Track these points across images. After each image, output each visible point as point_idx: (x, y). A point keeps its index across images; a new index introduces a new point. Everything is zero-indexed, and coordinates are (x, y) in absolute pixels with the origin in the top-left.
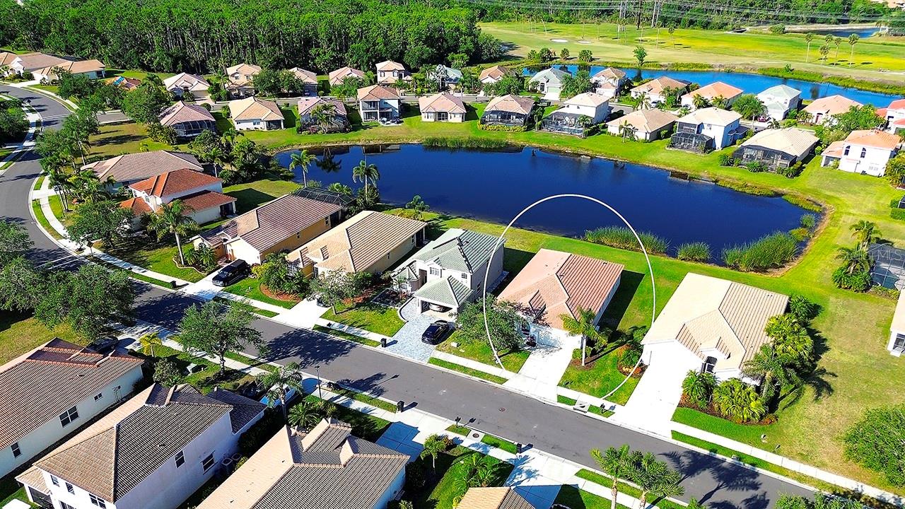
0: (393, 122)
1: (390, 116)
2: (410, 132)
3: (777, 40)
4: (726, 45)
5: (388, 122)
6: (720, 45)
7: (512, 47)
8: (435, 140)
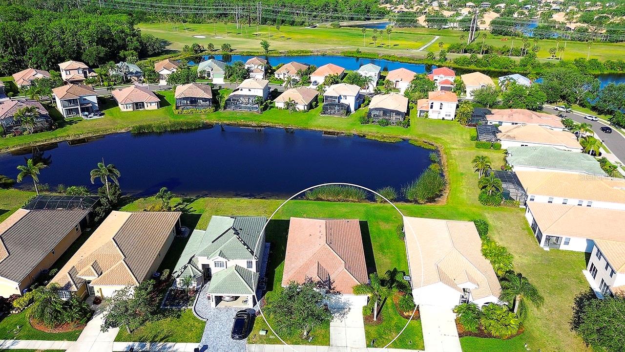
0: (95, 115)
1: (90, 110)
2: (115, 123)
3: (339, 32)
4: (312, 37)
5: (90, 116)
6: (309, 37)
7: (166, 43)
8: (141, 127)
